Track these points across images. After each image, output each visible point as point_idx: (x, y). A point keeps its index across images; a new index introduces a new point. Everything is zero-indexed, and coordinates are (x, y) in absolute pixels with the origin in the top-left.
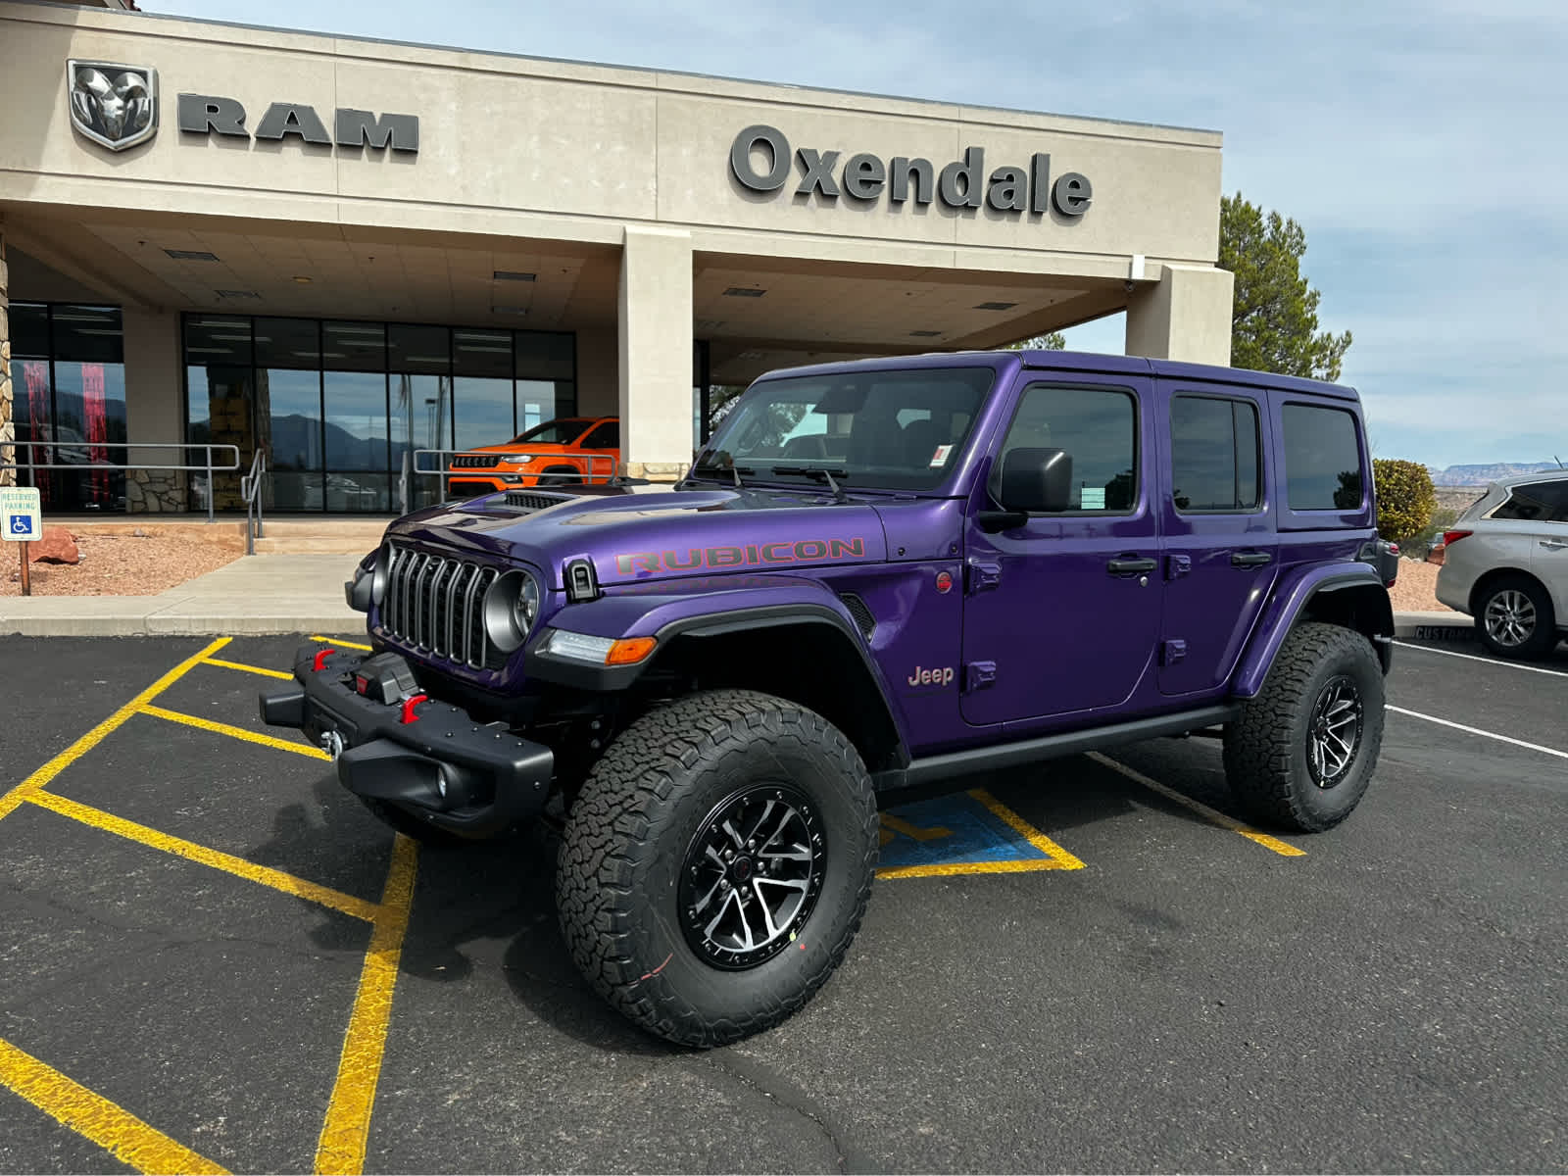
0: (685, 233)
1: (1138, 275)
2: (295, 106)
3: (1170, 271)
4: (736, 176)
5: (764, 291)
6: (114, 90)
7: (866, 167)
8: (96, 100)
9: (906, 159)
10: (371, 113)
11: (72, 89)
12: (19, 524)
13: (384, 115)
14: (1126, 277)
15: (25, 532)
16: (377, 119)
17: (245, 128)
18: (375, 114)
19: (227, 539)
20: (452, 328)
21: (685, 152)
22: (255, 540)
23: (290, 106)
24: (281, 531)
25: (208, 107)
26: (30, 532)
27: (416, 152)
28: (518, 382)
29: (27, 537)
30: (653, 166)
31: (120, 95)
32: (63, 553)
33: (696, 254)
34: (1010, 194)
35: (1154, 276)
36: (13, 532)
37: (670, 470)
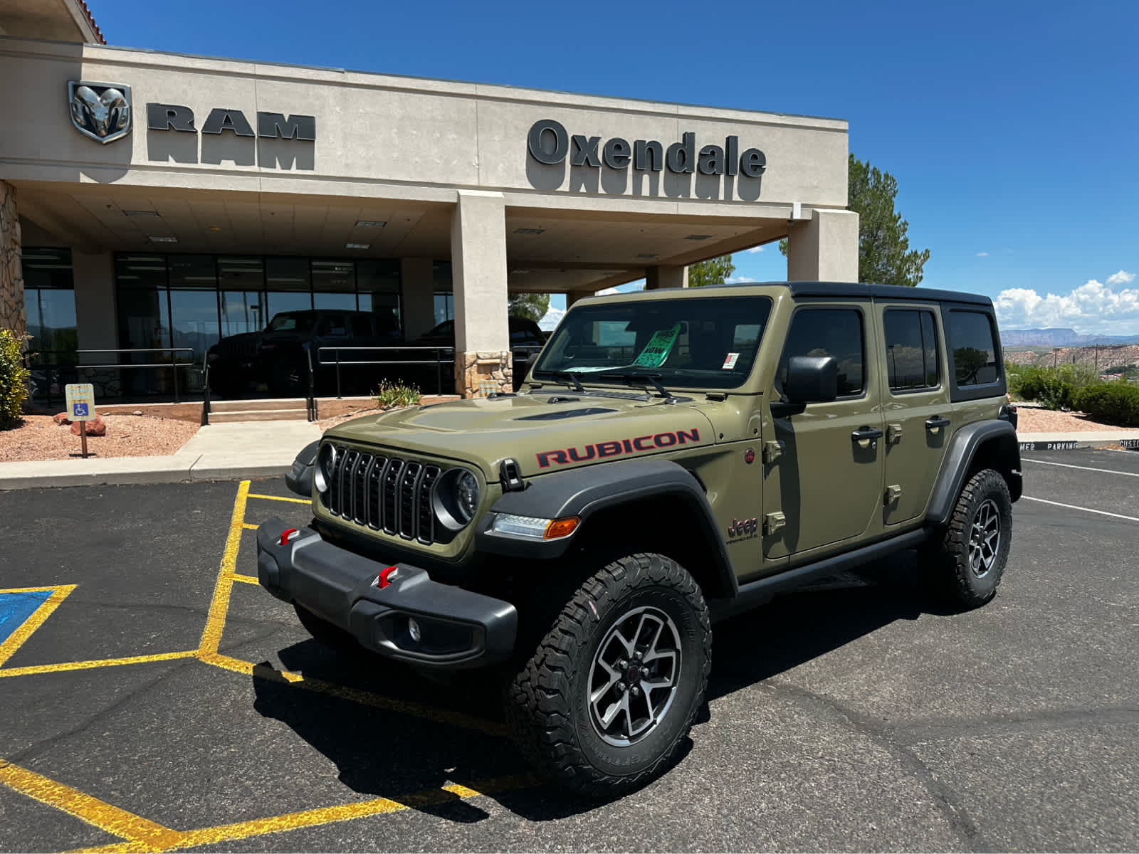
0: (500, 194)
1: (797, 216)
2: (229, 111)
3: (818, 213)
4: (532, 155)
5: (544, 231)
6: (101, 101)
7: (618, 147)
8: (89, 108)
9: (645, 141)
10: (282, 115)
11: (71, 101)
12: (79, 409)
13: (291, 116)
14: (789, 217)
15: (84, 415)
16: (286, 119)
17: (195, 127)
18: (285, 115)
19: (189, 415)
20: (312, 258)
21: (497, 138)
22: (209, 414)
23: (225, 111)
24: (225, 407)
25: (168, 112)
26: (87, 414)
27: (314, 141)
28: (360, 296)
29: (85, 418)
30: (475, 149)
31: (105, 105)
32: (95, 429)
33: (507, 208)
34: (713, 164)
35: (809, 217)
36: (75, 415)
37: (494, 356)
